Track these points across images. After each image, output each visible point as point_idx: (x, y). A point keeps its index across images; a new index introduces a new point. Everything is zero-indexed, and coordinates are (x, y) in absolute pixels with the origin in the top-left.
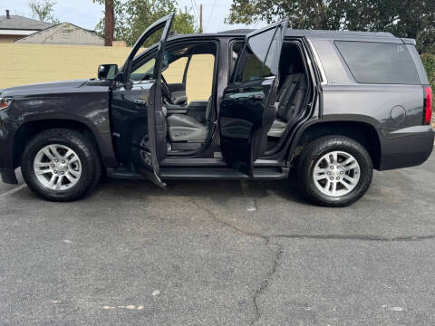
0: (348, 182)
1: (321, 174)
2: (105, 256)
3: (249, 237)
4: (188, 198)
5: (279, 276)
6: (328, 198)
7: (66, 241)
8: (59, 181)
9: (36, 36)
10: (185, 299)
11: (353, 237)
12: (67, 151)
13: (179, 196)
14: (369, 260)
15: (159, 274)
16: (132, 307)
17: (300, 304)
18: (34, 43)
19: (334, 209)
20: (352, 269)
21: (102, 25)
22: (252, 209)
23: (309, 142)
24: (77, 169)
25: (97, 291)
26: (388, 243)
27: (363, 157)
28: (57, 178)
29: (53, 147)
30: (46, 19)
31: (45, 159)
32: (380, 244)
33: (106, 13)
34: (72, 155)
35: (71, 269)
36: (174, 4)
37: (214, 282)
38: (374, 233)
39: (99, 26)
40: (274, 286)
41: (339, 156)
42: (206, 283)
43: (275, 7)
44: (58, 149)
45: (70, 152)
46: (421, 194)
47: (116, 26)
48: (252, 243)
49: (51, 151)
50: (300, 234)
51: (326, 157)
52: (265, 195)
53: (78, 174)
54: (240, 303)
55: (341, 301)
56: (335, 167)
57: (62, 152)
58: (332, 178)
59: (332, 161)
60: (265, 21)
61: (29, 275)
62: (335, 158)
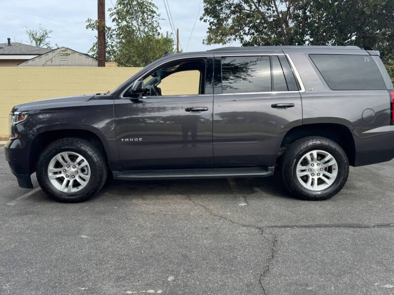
0: (328, 178)
1: (303, 171)
2: (121, 248)
3: (245, 228)
4: (184, 197)
5: (278, 261)
6: (310, 193)
7: (83, 236)
8: (71, 184)
9: (37, 60)
10: (198, 283)
11: (338, 226)
12: (77, 157)
13: (175, 194)
14: (355, 244)
15: (171, 262)
16: (152, 291)
17: (301, 285)
18: (36, 66)
19: (317, 202)
20: (342, 254)
21: (95, 48)
22: (243, 204)
23: (291, 143)
24: (86, 172)
25: (118, 279)
26: (369, 230)
27: (339, 155)
28: (69, 182)
29: (66, 154)
30: (42, 45)
31: (58, 165)
32: (363, 231)
33: (99, 38)
34: (82, 161)
35: (91, 260)
36: (158, 28)
37: (221, 268)
38: (355, 222)
39: (92, 50)
40: (275, 270)
41: (318, 155)
42: (214, 269)
43: (247, 29)
44: (70, 156)
45: (81, 157)
46: (391, 186)
47: (108, 49)
48: (249, 234)
49: (63, 158)
50: (290, 225)
51: (308, 155)
52: (253, 192)
53: (88, 177)
54: (247, 286)
55: (337, 281)
56: (315, 164)
57: (73, 158)
58: (313, 174)
59: (312, 159)
60: (238, 41)
61: (55, 266)
62: (315, 156)
